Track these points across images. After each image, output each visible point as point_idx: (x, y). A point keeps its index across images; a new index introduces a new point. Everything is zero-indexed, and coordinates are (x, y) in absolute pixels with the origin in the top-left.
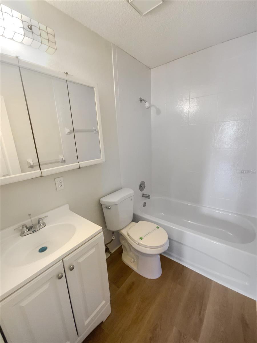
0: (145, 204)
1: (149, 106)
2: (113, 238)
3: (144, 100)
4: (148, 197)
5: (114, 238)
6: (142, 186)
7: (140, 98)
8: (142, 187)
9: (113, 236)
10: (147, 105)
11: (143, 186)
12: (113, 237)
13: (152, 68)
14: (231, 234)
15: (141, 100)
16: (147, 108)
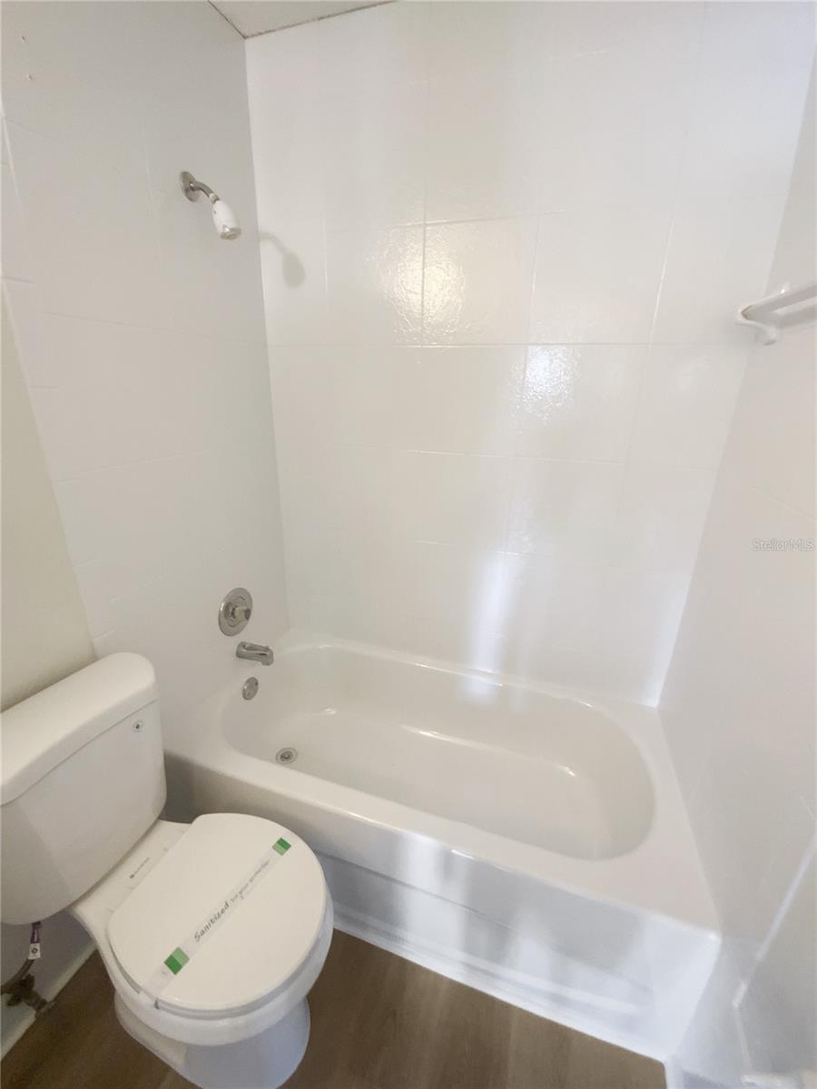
0: (251, 688)
1: (231, 225)
2: (31, 957)
3: (207, 191)
4: (263, 655)
5: (38, 955)
6: (235, 612)
7: (186, 177)
8: (233, 614)
9: (33, 941)
10: (222, 217)
11: (236, 614)
12: (32, 946)
13: (253, 36)
14: (571, 773)
15: (192, 188)
16: (225, 236)
